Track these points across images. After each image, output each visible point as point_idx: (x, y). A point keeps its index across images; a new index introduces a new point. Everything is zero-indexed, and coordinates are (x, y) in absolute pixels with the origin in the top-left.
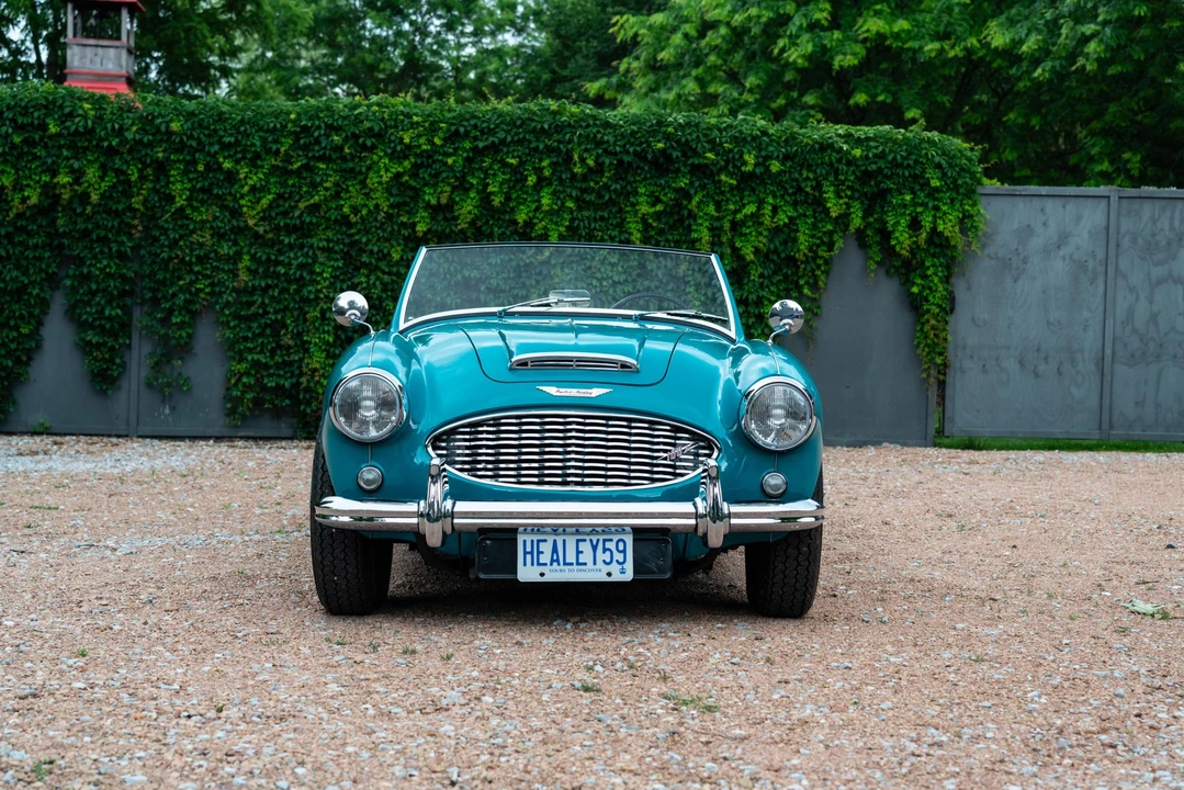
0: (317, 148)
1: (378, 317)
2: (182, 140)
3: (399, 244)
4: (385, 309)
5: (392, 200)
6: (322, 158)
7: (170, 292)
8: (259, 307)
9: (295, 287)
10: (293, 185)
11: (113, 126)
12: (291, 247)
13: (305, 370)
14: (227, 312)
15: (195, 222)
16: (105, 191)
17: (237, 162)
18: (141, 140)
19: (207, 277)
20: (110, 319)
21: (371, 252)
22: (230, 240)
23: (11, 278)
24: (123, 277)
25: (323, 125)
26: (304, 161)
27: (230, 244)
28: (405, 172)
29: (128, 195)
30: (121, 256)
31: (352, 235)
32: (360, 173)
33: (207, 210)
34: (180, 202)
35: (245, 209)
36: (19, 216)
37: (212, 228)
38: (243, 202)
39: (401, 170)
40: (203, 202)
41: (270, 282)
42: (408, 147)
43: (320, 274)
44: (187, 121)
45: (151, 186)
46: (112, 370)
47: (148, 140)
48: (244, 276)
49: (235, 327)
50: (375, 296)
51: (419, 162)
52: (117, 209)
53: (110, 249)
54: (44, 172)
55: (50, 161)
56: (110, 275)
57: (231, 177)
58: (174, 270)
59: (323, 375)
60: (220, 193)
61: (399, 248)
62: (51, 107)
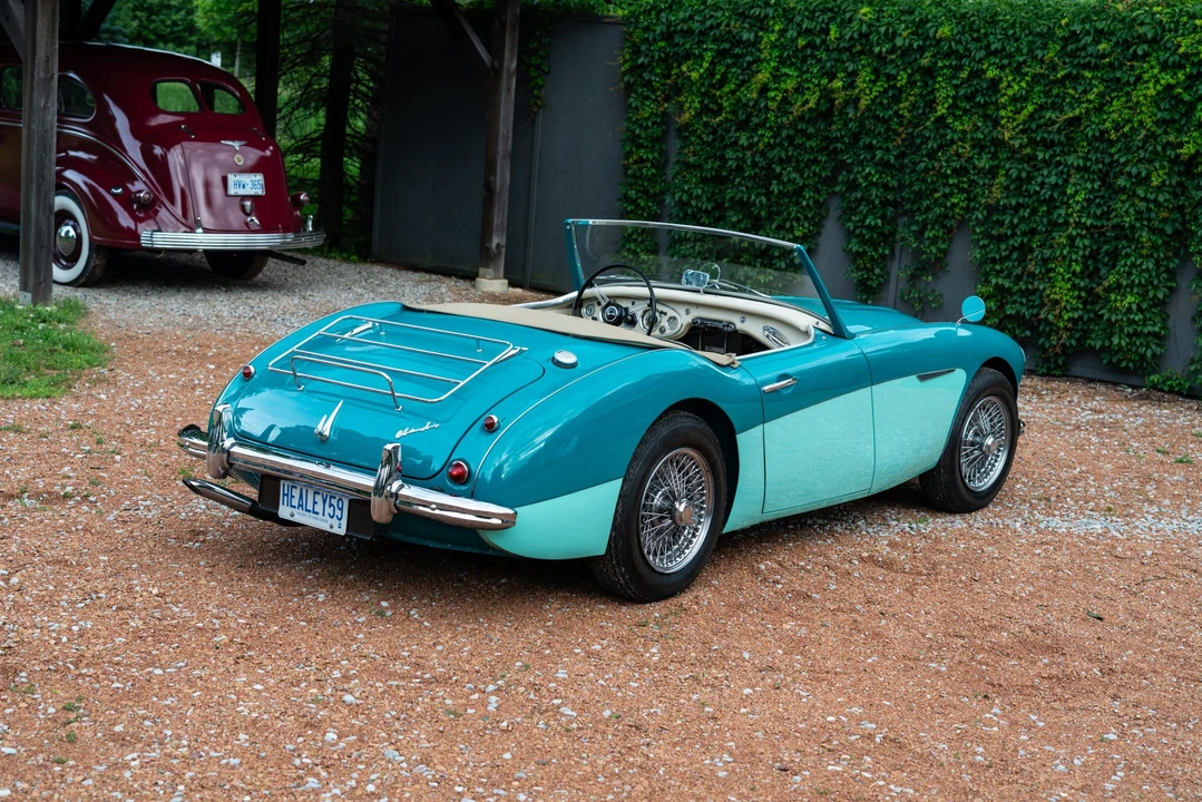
0: (1083, 54)
1: (1128, 250)
2: (950, 46)
3: (1163, 167)
4: (1138, 242)
5: (1159, 115)
6: (1087, 66)
7: (924, 204)
8: (1008, 228)
9: (1045, 208)
10: (1057, 95)
11: (887, 30)
12: (1047, 163)
13: (1046, 300)
14: (978, 230)
15: (955, 131)
16: (876, 97)
17: (1002, 68)
18: (911, 45)
19: (962, 190)
20: (869, 227)
21: (1129, 174)
22: (989, 152)
23: (789, 181)
24: (886, 187)
25: (1092, 31)
26: (1069, 70)
27: (989, 156)
28: (1178, 83)
29: (897, 99)
30: (885, 164)
31: (1112, 155)
32: (1128, 82)
33: (970, 119)
34: (941, 110)
35: (1003, 122)
36: (801, 118)
37: (973, 139)
38: (1003, 113)
39: (1173, 82)
40: (966, 111)
41: (1021, 201)
42: (1185, 56)
43: (1073, 196)
44: (958, 24)
45: (917, 91)
46: (871, 279)
47: (919, 46)
48: (997, 193)
49: (984, 247)
50: (1127, 225)
51: (1195, 72)
52: (883, 117)
53: (875, 156)
54: (822, 76)
55: (829, 65)
56: (872, 183)
57: (994, 83)
58: (933, 182)
59: (1065, 308)
60: (982, 101)
61: (1161, 172)
62: (836, 10)
